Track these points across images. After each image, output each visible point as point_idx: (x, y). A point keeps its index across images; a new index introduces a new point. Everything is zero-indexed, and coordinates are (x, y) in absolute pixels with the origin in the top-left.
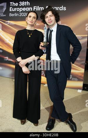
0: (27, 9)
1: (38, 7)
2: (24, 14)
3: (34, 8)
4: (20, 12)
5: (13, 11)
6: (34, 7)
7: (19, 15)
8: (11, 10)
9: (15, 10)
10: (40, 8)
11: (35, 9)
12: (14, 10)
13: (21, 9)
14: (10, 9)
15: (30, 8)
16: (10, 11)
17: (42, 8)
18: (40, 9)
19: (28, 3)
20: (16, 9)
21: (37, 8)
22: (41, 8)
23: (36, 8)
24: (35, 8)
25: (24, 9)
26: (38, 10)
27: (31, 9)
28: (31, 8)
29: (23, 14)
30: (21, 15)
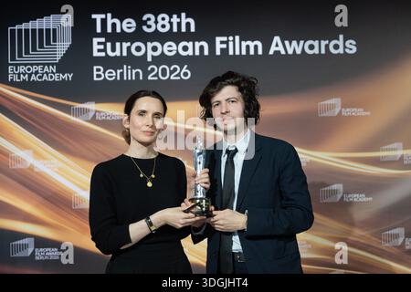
0: (185, 48)
1: (237, 38)
2: (171, 72)
3: (219, 47)
4: (149, 59)
5: (110, 54)
6: (218, 39)
7: (146, 73)
8: (99, 51)
9: (121, 49)
10: (244, 44)
11: (222, 49)
12: (117, 53)
13: (155, 49)
14: (96, 47)
15: (198, 44)
16: (96, 54)
17: (256, 47)
18: (248, 47)
19: (186, 21)
20: (125, 45)
21: (231, 44)
22: (252, 44)
23: (227, 42)
24: (222, 42)
25: (170, 49)
26: (237, 53)
27: (202, 48)
28: (205, 44)
29: (164, 70)
30: (157, 75)
